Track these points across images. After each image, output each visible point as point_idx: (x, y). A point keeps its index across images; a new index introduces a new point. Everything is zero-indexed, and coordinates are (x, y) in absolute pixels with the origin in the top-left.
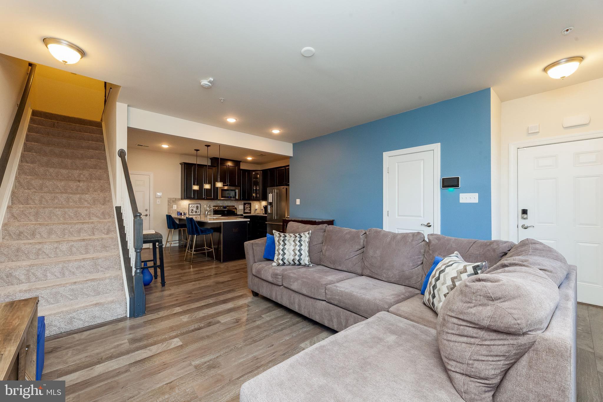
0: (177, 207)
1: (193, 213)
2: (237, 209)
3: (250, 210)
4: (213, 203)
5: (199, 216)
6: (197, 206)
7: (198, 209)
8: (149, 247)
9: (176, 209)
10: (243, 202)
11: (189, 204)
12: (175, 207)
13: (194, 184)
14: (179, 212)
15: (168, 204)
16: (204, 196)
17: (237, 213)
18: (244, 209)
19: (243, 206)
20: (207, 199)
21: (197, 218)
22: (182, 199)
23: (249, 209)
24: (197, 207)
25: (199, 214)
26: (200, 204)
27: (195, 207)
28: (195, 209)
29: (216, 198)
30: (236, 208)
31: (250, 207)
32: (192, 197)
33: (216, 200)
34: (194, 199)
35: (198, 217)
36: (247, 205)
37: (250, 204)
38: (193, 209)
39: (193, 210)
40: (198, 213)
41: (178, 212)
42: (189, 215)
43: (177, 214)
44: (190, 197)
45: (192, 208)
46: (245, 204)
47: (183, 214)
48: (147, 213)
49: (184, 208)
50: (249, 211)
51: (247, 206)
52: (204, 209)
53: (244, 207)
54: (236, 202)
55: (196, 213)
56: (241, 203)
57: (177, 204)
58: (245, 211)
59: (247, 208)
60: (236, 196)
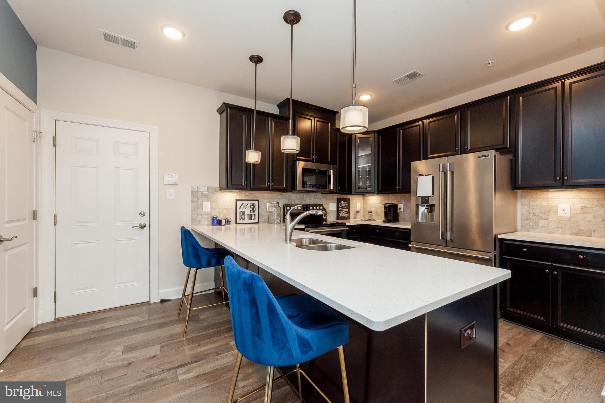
0: (212, 208)
1: (244, 219)
2: (326, 212)
3: (348, 212)
4: (284, 198)
5: (256, 226)
6: (253, 204)
7: (254, 212)
8: (148, 300)
9: (209, 210)
10: (335, 196)
11: (237, 200)
12: (207, 206)
13: (249, 148)
14: (216, 218)
15: (192, 200)
16: (269, 182)
18: (338, 211)
19: (335, 205)
20: (274, 190)
21: (253, 230)
22: (221, 189)
23: (347, 210)
24: (253, 208)
25: (256, 221)
26: (259, 200)
27: (249, 205)
28: (247, 212)
29: (291, 188)
31: (348, 208)
32: (243, 184)
33: (291, 191)
34: (246, 188)
35: (254, 228)
36: (342, 202)
37: (348, 201)
38: (244, 210)
39: (244, 213)
40: (254, 220)
41: (214, 218)
42: (236, 223)
43: (210, 222)
44: (239, 185)
45: (241, 210)
46: (339, 201)
47: (223, 222)
48: (144, 220)
49: (227, 209)
50: (346, 215)
51: (343, 204)
52: (265, 210)
53: (338, 207)
54: (324, 196)
55: (251, 220)
56: (333, 199)
57: (210, 200)
58: (340, 215)
59: (343, 209)
60: (330, 184)
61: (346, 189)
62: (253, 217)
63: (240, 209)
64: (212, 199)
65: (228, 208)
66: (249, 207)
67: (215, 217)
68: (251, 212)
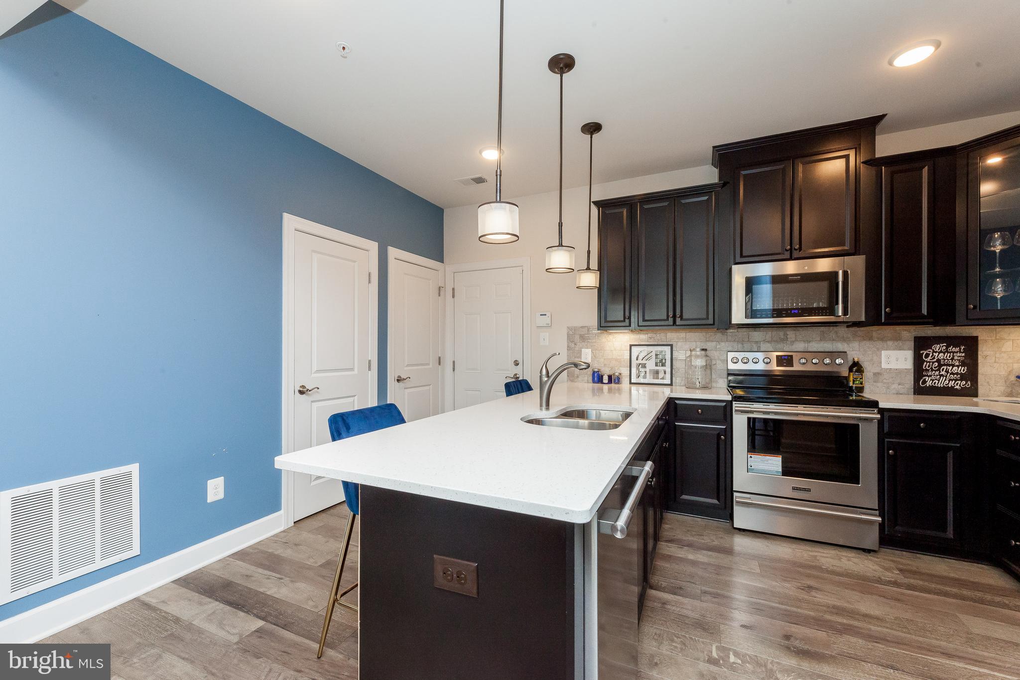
0: (594, 357)
1: (645, 377)
3: (970, 376)
6: (661, 352)
7: (664, 365)
9: (589, 361)
10: (909, 333)
11: (631, 346)
12: (586, 355)
14: (597, 372)
15: (568, 347)
17: (861, 389)
19: (907, 354)
22: (604, 329)
24: (661, 358)
25: (668, 381)
26: (671, 346)
27: (653, 354)
28: (651, 365)
30: (856, 367)
31: (971, 363)
36: (941, 347)
38: (644, 362)
39: (644, 366)
40: (663, 378)
41: (594, 372)
42: (631, 383)
43: (590, 378)
45: (640, 361)
46: (921, 345)
47: (606, 380)
48: (519, 370)
49: (616, 360)
50: (958, 384)
51: (936, 354)
53: (918, 361)
54: (860, 333)
55: (658, 378)
56: (897, 338)
57: (591, 346)
58: (924, 382)
59: (940, 365)
60: (837, 303)
61: (925, 311)
62: (661, 375)
63: (637, 359)
64: (594, 344)
65: (618, 358)
66: (654, 357)
67: (596, 370)
68: (656, 365)
